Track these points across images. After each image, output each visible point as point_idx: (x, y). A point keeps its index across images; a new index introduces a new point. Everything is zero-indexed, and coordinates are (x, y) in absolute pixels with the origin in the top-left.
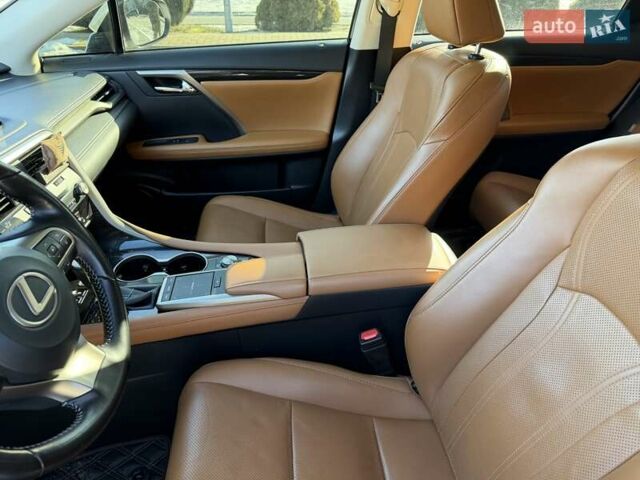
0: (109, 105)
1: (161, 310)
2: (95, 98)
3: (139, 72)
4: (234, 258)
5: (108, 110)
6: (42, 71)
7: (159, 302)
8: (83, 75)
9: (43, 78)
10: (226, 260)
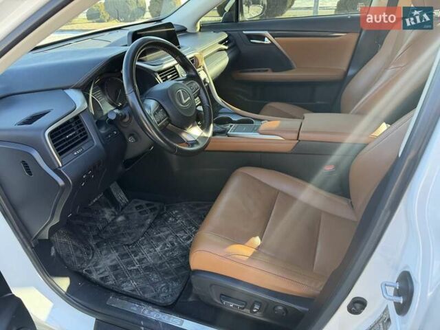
0: (226, 47)
2: (221, 43)
3: (244, 32)
4: (267, 121)
5: (225, 50)
6: (200, 30)
7: (229, 133)
8: (218, 32)
9: (200, 33)
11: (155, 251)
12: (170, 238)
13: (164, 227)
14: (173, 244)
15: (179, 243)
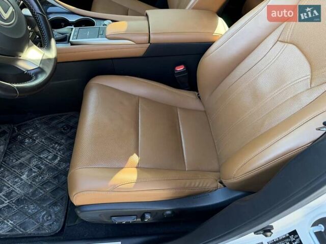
1: (72, 44)
4: (111, 22)
7: (71, 40)
10: (106, 22)
11: (22, 180)
12: (34, 162)
13: (23, 150)
14: (39, 168)
15: (46, 165)
